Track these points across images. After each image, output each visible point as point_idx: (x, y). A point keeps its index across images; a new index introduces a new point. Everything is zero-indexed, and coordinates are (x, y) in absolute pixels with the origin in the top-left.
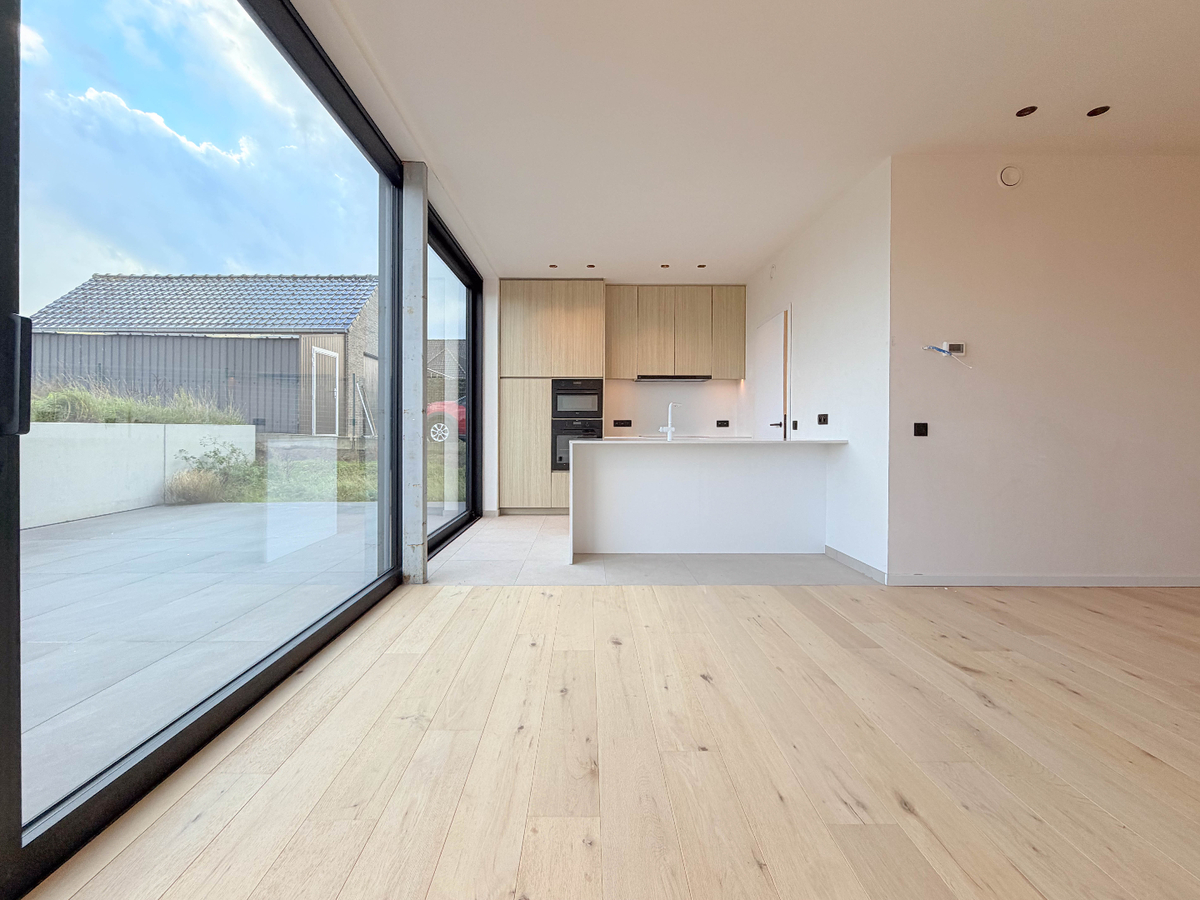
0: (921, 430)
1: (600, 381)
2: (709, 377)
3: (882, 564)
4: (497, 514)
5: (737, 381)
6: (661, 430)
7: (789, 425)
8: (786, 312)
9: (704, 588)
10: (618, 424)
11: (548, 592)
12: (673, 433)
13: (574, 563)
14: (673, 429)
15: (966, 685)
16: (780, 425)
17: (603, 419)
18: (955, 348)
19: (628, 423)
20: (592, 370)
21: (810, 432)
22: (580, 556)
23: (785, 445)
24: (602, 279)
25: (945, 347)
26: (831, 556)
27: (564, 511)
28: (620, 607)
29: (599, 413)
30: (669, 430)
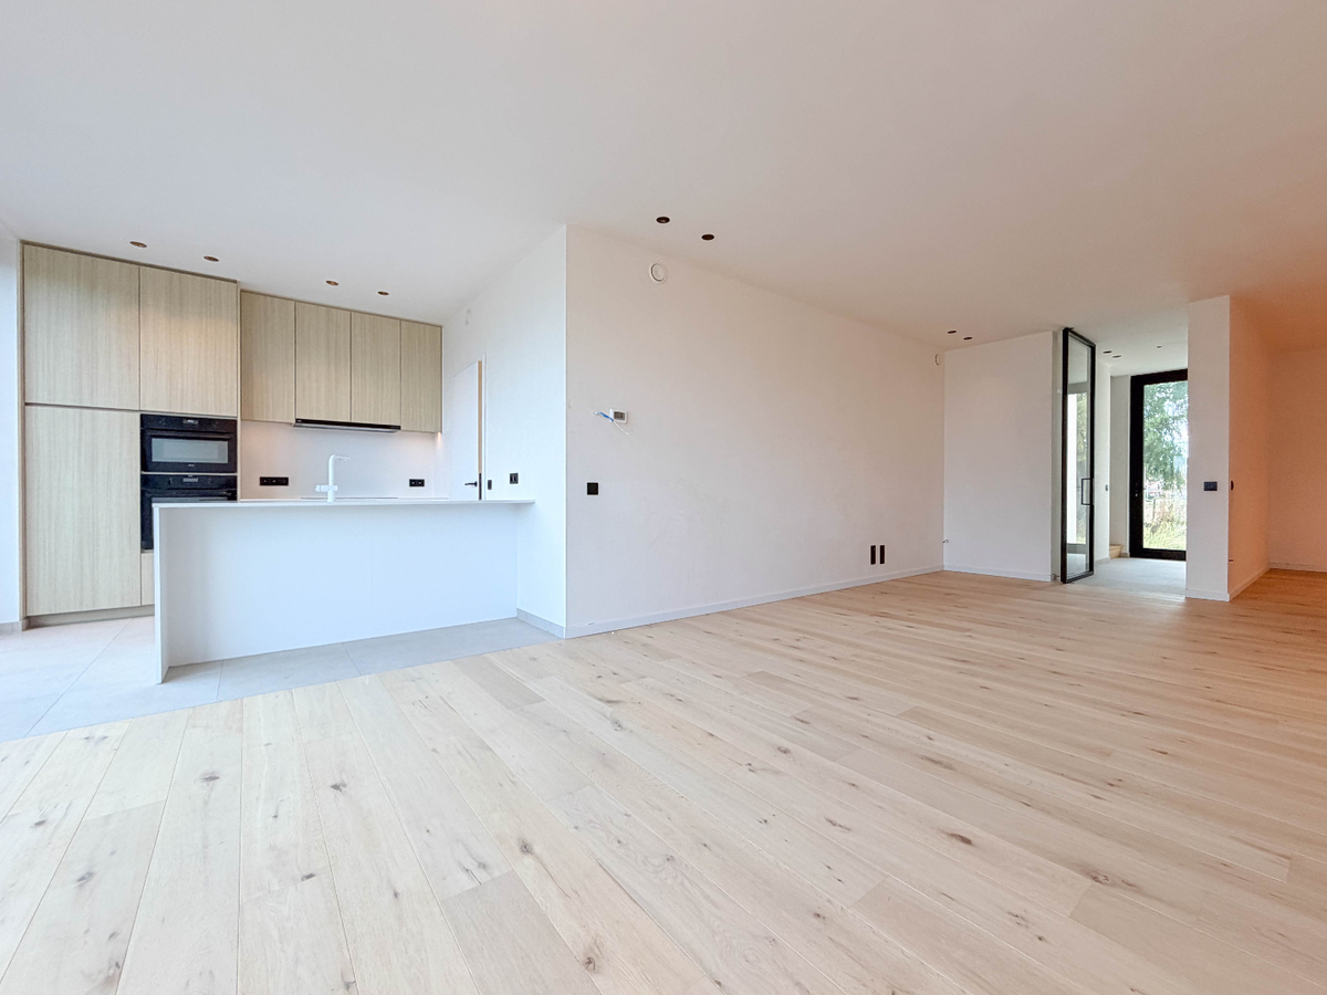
0: (593, 489)
1: (233, 423)
2: (398, 428)
3: (559, 619)
4: (20, 626)
5: (433, 434)
6: (317, 489)
7: (485, 485)
8: (480, 363)
9: (366, 679)
10: (265, 481)
11: (99, 733)
12: (336, 493)
13: (163, 682)
14: (336, 488)
15: (605, 716)
16: (475, 484)
17: (238, 474)
18: (619, 416)
19: (283, 482)
20: (222, 406)
21: (503, 492)
22: (176, 669)
23: (480, 506)
24: (235, 282)
25: (611, 415)
26: (522, 619)
27: (145, 610)
28: (230, 728)
29: (232, 464)
30: (330, 490)
